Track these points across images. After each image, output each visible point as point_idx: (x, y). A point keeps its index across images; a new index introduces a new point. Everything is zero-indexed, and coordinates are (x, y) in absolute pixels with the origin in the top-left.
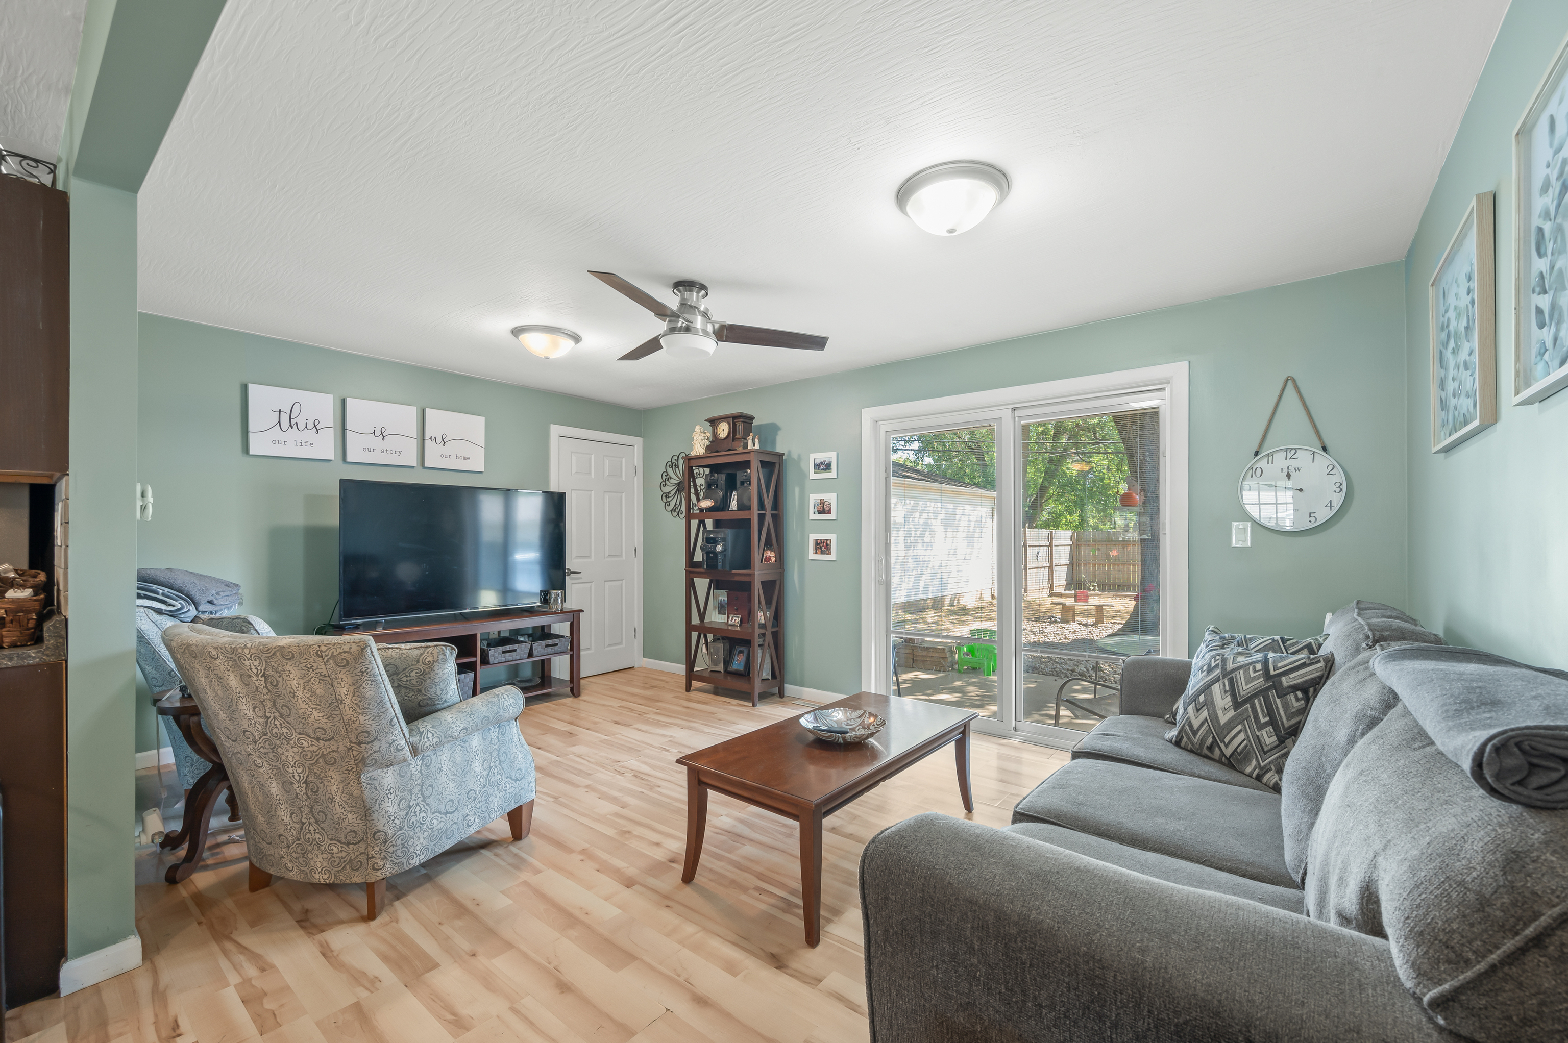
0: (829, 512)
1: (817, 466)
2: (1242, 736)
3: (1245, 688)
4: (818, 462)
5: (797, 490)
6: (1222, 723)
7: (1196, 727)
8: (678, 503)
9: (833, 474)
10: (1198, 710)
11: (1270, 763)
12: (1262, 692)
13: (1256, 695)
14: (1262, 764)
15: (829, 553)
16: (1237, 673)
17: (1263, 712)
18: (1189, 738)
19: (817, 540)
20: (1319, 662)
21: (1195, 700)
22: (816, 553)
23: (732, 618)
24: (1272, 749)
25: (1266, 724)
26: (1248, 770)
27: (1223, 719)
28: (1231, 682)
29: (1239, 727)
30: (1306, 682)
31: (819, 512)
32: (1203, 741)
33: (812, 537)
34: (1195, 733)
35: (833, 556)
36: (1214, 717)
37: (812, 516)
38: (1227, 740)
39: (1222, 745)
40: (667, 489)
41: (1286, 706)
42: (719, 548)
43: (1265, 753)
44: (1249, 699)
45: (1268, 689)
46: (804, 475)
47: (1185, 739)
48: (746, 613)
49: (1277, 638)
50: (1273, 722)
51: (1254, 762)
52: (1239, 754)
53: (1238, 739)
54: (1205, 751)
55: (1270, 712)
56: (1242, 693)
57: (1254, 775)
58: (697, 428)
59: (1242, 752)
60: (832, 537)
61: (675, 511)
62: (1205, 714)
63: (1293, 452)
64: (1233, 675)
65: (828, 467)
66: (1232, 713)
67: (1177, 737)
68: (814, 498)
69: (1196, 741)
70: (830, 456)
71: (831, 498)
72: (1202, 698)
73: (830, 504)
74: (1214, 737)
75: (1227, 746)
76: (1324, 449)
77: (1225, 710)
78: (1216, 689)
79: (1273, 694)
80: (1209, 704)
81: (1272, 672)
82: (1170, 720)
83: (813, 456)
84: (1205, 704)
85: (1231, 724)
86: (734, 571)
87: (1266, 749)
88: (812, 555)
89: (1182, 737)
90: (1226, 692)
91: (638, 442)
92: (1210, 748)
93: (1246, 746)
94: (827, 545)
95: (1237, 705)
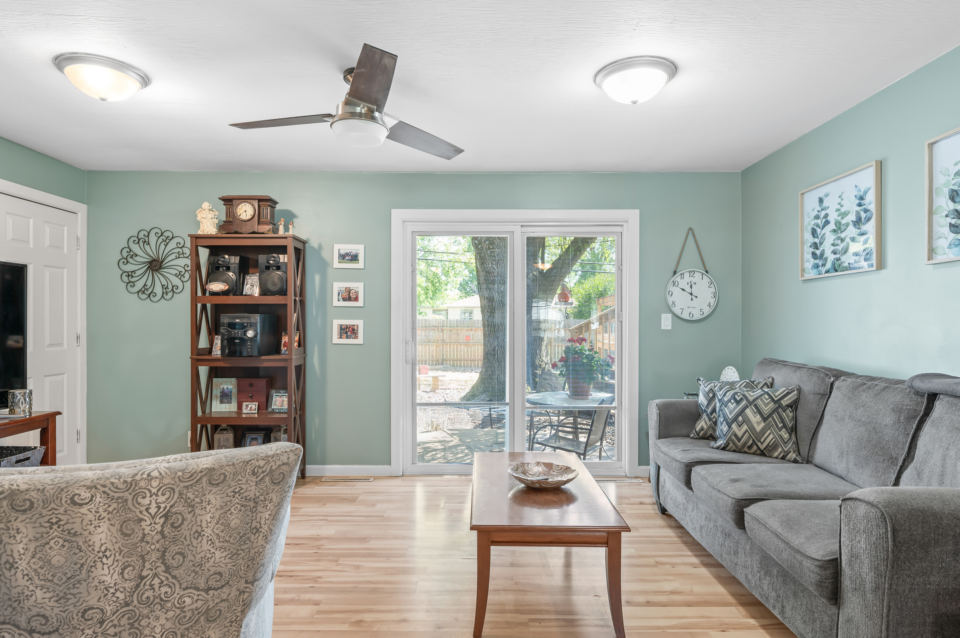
0: (356, 299)
1: (343, 257)
2: (771, 436)
3: (766, 409)
4: (343, 252)
5: (317, 278)
6: (758, 431)
7: (740, 436)
8: (149, 283)
9: (360, 265)
10: (740, 426)
11: (790, 448)
12: (775, 410)
13: (773, 413)
14: (786, 450)
15: (356, 337)
16: (757, 401)
17: (779, 421)
18: (734, 443)
19: (341, 326)
20: (794, 391)
21: (736, 420)
22: (341, 338)
23: (247, 406)
24: (788, 441)
25: (782, 427)
26: (776, 454)
27: (758, 428)
28: (756, 406)
29: (769, 432)
30: (792, 402)
31: (344, 300)
32: (745, 443)
33: (336, 323)
34: (739, 440)
35: (360, 340)
36: (751, 428)
37: (336, 303)
38: (762, 440)
39: (759, 444)
40: (129, 268)
41: (787, 415)
42: (250, 334)
43: (786, 443)
44: (770, 415)
45: (777, 408)
46: (324, 265)
47: (731, 444)
48: (264, 400)
49: (748, 381)
50: (785, 426)
51: (780, 449)
52: (770, 447)
53: (769, 438)
54: (746, 449)
55: (782, 421)
56: (766, 412)
57: (780, 456)
58: (206, 205)
59: (772, 445)
60: (360, 323)
61: (144, 292)
62: (745, 427)
63: (693, 273)
64: (755, 402)
65: (354, 258)
66: (763, 424)
67: (725, 444)
68: (338, 286)
69: (740, 444)
70: (359, 249)
71: (358, 287)
72: (740, 418)
73: (357, 292)
74: (753, 440)
75: (762, 443)
76: (707, 272)
77: (758, 423)
78: (748, 412)
79: (780, 410)
80: (747, 421)
81: (776, 399)
82: (695, 437)
83: (337, 247)
84: (744, 421)
85: (763, 431)
86: (263, 357)
87: (786, 441)
88: (336, 339)
89: (729, 443)
90: (755, 413)
91: (81, 209)
92: (750, 447)
93: (775, 441)
94: (354, 330)
95: (765, 419)
